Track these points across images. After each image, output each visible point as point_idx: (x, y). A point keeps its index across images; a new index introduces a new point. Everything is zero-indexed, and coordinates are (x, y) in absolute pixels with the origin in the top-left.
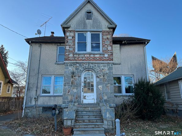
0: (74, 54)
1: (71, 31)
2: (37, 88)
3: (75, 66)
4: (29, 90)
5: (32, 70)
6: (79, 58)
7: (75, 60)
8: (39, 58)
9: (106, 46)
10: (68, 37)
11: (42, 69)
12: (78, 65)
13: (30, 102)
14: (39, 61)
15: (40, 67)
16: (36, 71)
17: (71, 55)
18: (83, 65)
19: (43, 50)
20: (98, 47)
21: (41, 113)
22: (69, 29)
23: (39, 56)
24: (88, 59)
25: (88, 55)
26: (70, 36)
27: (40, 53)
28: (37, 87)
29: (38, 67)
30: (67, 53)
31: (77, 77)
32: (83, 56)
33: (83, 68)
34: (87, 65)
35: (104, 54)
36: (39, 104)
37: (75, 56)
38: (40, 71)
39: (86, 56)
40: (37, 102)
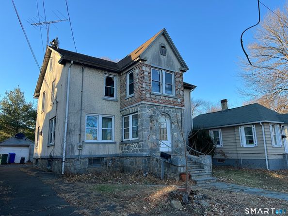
0: (151, 94)
1: (147, 66)
2: (80, 131)
3: (152, 108)
4: (69, 133)
5: (72, 104)
6: (156, 100)
7: (152, 101)
8: (81, 87)
9: (179, 90)
10: (144, 72)
11: (86, 104)
12: (155, 107)
13: (72, 152)
14: (82, 91)
15: (83, 101)
16: (78, 106)
17: (148, 95)
18: (160, 109)
19: (86, 76)
20: (171, 89)
21: (87, 167)
22: (145, 63)
23: (81, 85)
24: (164, 102)
25: (164, 98)
26: (146, 71)
27: (81, 80)
28: (80, 129)
29: (80, 101)
30: (144, 92)
31: (155, 122)
32: (159, 97)
33: (160, 111)
34: (163, 109)
35: (177, 99)
36: (83, 154)
37: (152, 96)
38: (83, 106)
39: (162, 97)
40: (81, 151)
